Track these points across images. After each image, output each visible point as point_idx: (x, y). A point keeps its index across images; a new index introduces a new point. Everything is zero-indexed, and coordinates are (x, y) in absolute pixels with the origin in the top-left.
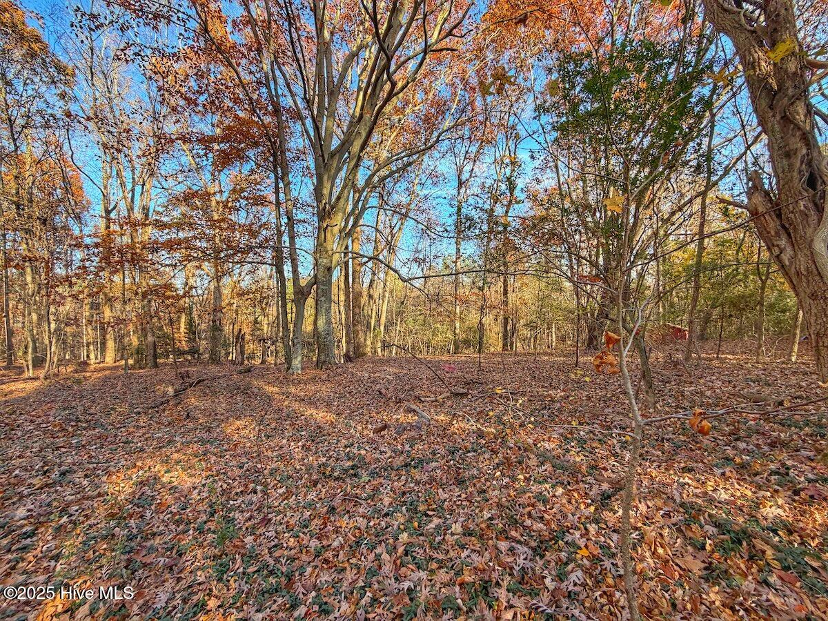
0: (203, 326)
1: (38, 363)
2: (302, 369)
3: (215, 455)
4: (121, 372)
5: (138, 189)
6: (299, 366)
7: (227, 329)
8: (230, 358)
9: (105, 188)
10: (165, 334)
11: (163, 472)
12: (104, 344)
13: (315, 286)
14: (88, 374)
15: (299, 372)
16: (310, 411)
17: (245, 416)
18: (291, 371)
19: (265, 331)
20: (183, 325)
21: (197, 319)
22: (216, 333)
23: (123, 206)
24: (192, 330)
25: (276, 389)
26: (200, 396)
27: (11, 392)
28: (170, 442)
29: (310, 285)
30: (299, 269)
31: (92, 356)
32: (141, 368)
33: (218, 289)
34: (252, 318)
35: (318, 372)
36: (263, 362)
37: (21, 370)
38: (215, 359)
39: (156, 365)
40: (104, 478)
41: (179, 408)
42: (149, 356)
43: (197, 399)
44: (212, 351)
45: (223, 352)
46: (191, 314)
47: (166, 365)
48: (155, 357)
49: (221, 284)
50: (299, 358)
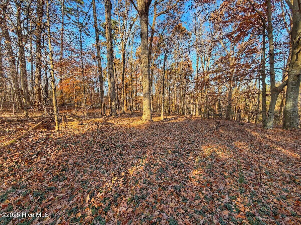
0: (224, 106)
1: (183, 114)
2: (273, 128)
3: (233, 152)
4: (200, 119)
5: (206, 62)
6: (271, 126)
7: (233, 107)
8: (234, 119)
9: (197, 65)
10: (212, 108)
11: (216, 151)
12: (195, 110)
13: (286, 87)
14: (193, 118)
15: (271, 129)
16: (279, 149)
17: (243, 141)
18: (266, 128)
19: (251, 109)
20: (217, 105)
21: (221, 103)
22: (229, 109)
23: (202, 69)
24: (220, 107)
25: (257, 134)
26: (224, 130)
27: (180, 120)
28: (217, 142)
29: (282, 86)
30: (275, 79)
31: (193, 114)
32: (204, 118)
33: (230, 92)
34: (244, 103)
35: (284, 131)
36: (249, 122)
37: (180, 115)
38: (228, 118)
39: (209, 118)
40: (201, 146)
41: (218, 132)
42: (207, 115)
43: (223, 131)
44: (227, 115)
45: (231, 116)
46: (219, 102)
47: (212, 118)
48: (209, 115)
49: (232, 90)
50: (272, 122)
